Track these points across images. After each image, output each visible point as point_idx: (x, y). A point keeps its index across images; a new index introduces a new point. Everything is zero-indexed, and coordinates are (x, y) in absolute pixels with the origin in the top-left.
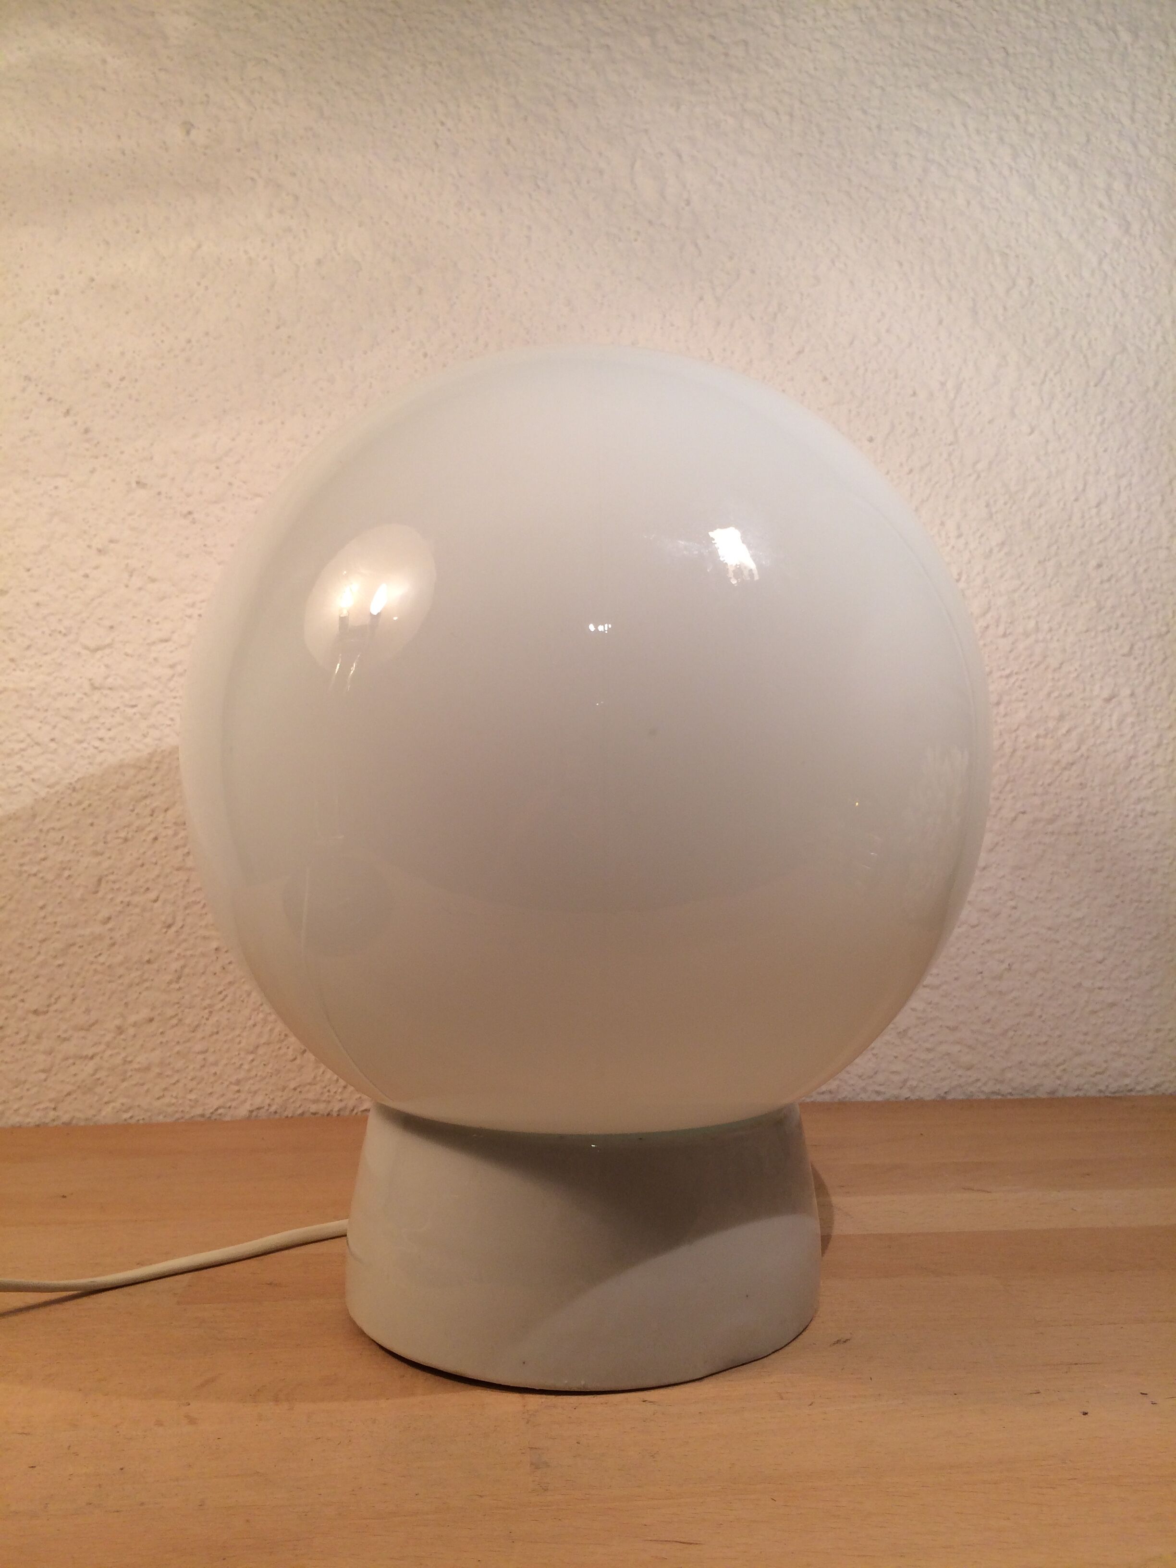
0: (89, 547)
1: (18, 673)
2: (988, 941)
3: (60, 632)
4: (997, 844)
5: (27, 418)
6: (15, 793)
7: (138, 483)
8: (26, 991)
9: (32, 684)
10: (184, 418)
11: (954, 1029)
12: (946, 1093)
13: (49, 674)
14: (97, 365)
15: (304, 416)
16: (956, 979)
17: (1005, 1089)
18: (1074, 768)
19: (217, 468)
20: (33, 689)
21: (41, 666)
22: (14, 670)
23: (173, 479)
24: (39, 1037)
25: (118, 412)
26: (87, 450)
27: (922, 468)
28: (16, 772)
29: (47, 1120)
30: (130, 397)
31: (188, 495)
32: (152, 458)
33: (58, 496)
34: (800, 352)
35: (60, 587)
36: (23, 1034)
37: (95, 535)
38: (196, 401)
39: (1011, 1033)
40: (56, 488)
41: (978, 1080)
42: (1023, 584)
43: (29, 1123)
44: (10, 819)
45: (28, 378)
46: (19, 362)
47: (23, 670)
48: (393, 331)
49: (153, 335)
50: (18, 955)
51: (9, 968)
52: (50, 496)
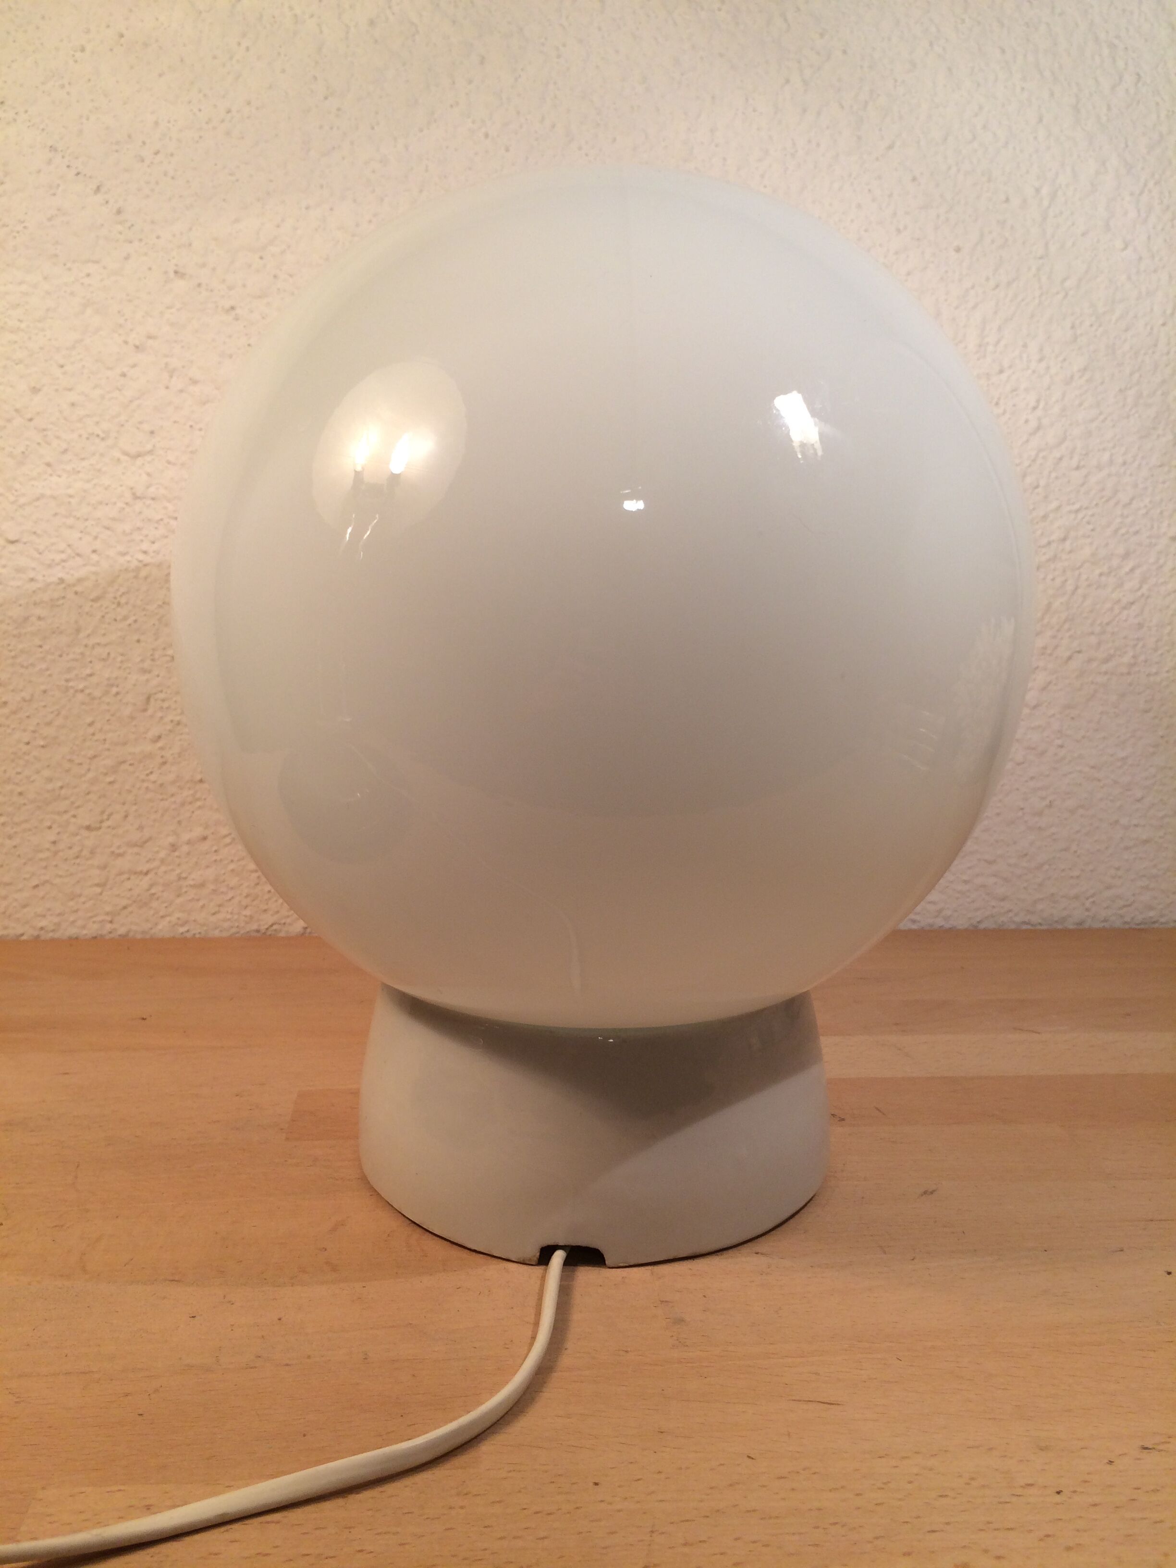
0: (126, 342)
1: (55, 479)
2: (1032, 778)
3: (98, 436)
4: (1050, 683)
5: (54, 195)
6: (58, 606)
7: (176, 272)
8: (78, 807)
9: (71, 491)
10: (224, 200)
11: (990, 863)
12: (979, 922)
13: (88, 481)
14: (129, 136)
15: (355, 201)
16: (998, 814)
17: (1035, 919)
18: (1134, 607)
19: (261, 258)
20: (71, 496)
21: (79, 472)
22: (51, 475)
23: (214, 269)
24: (92, 852)
25: (153, 190)
26: (120, 233)
27: (1009, 284)
28: (59, 584)
29: (104, 932)
30: (165, 174)
31: (230, 288)
32: (190, 245)
33: (90, 285)
34: (890, 147)
35: (96, 387)
36: (76, 849)
37: (131, 330)
38: (237, 180)
39: (1046, 867)
40: (88, 275)
41: (1010, 911)
42: (1101, 413)
43: (86, 935)
44: (54, 633)
45: (53, 149)
46: (43, 130)
47: (59, 476)
48: (452, 106)
49: (190, 102)
50: (68, 771)
51: (59, 784)
52: (82, 284)
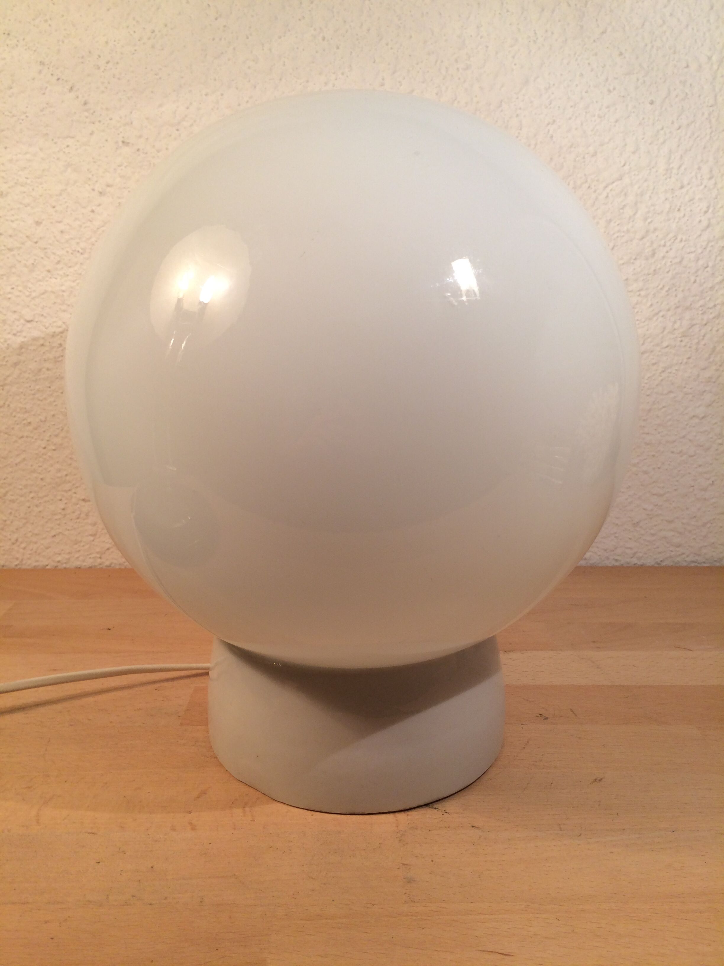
0: (93, 190)
1: (53, 280)
2: (700, 466)
3: (78, 252)
4: (714, 401)
5: (44, 94)
6: (59, 361)
7: (123, 142)
8: (77, 487)
9: (63, 288)
10: (152, 92)
11: (670, 522)
12: (661, 561)
13: (74, 281)
14: (90, 52)
15: (237, 88)
16: (676, 490)
17: (700, 559)
19: (177, 130)
20: (64, 291)
21: (68, 275)
22: (51, 278)
23: (147, 139)
24: (87, 515)
25: (106, 88)
26: (87, 117)
27: (688, 125)
28: (58, 348)
29: (96, 564)
30: (114, 76)
31: (158, 151)
32: (132, 123)
33: (69, 153)
34: (603, 33)
35: (76, 219)
36: (77, 513)
37: (97, 181)
38: (160, 78)
39: (709, 525)
40: (68, 146)
41: (683, 554)
43: (85, 566)
44: (57, 378)
45: (42, 63)
46: (35, 51)
47: (56, 278)
48: (300, 20)
49: (128, 27)
50: (70, 465)
51: (65, 473)
52: (64, 152)
